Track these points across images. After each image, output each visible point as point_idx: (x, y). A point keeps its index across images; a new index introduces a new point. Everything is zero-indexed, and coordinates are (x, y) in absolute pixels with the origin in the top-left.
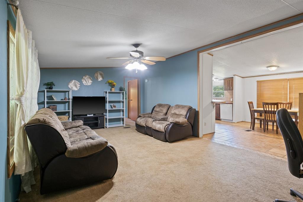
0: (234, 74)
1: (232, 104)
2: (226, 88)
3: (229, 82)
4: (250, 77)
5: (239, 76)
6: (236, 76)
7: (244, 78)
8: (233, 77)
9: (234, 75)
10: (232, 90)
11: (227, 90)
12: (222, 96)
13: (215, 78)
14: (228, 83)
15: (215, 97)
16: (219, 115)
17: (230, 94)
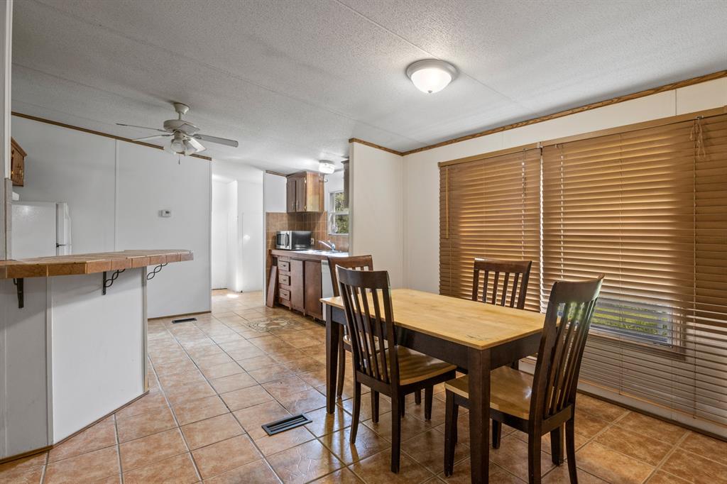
4: (421, 149)
5: (380, 147)
6: (357, 144)
7: (405, 156)
9: (350, 141)
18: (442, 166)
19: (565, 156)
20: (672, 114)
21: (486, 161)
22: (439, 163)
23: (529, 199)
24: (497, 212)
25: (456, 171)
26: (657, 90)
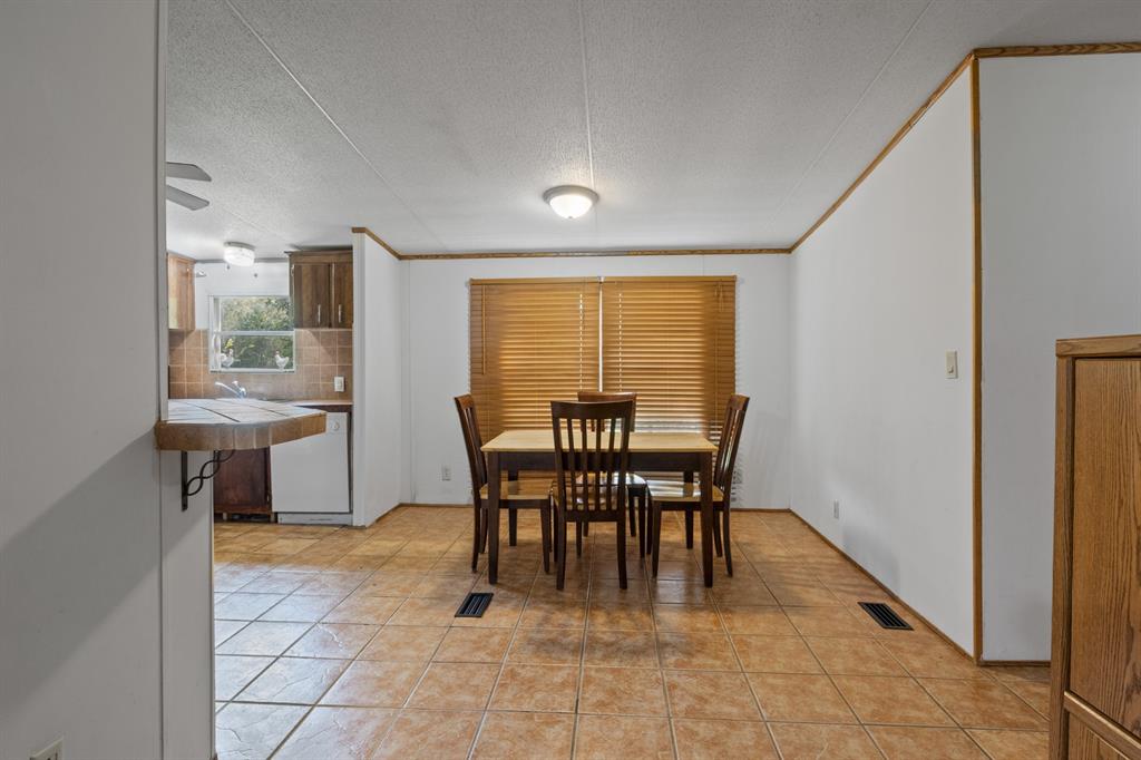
0: (357, 226)
1: (348, 410)
2: (307, 309)
3: (322, 272)
4: (437, 257)
5: (384, 245)
6: (367, 238)
7: (407, 261)
8: (350, 248)
9: (356, 230)
10: (346, 321)
11: (313, 325)
12: (280, 359)
13: (230, 243)
14: (315, 280)
15: (235, 365)
16: (261, 490)
17: (331, 352)
18: (474, 284)
19: (623, 294)
20: (701, 275)
21: (536, 287)
22: (472, 280)
23: (587, 338)
24: (552, 343)
25: (496, 292)
26: (693, 252)
